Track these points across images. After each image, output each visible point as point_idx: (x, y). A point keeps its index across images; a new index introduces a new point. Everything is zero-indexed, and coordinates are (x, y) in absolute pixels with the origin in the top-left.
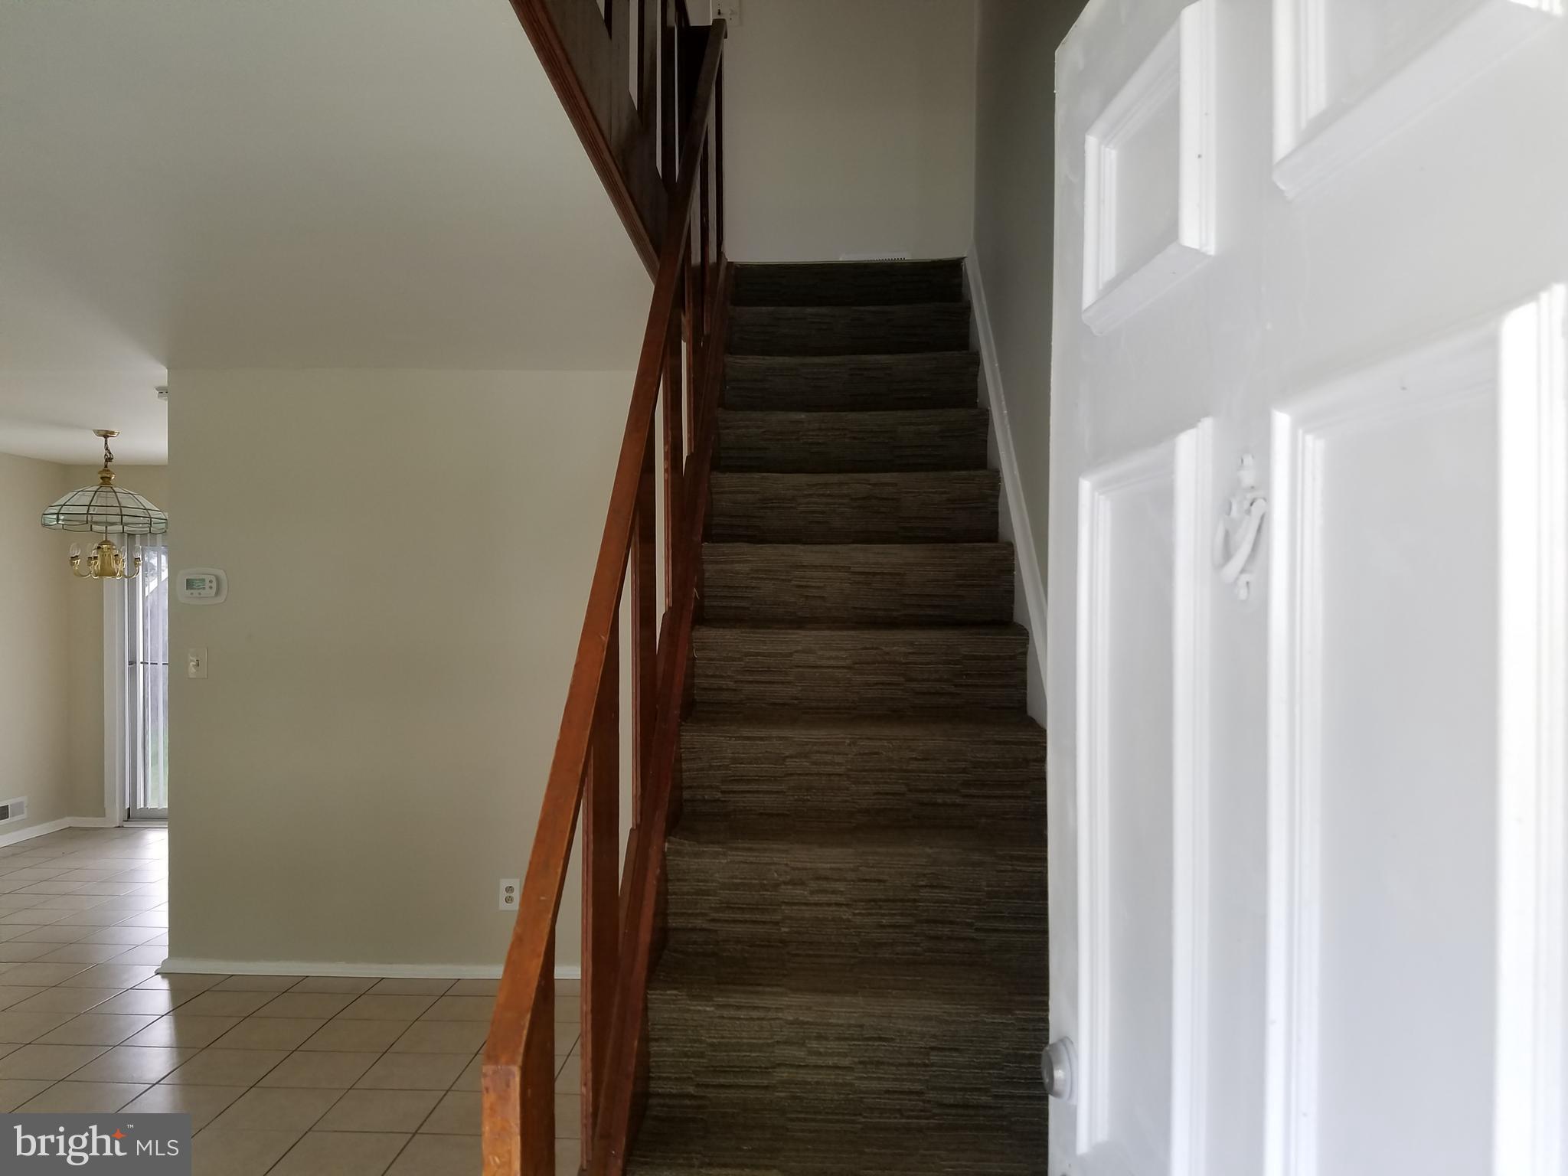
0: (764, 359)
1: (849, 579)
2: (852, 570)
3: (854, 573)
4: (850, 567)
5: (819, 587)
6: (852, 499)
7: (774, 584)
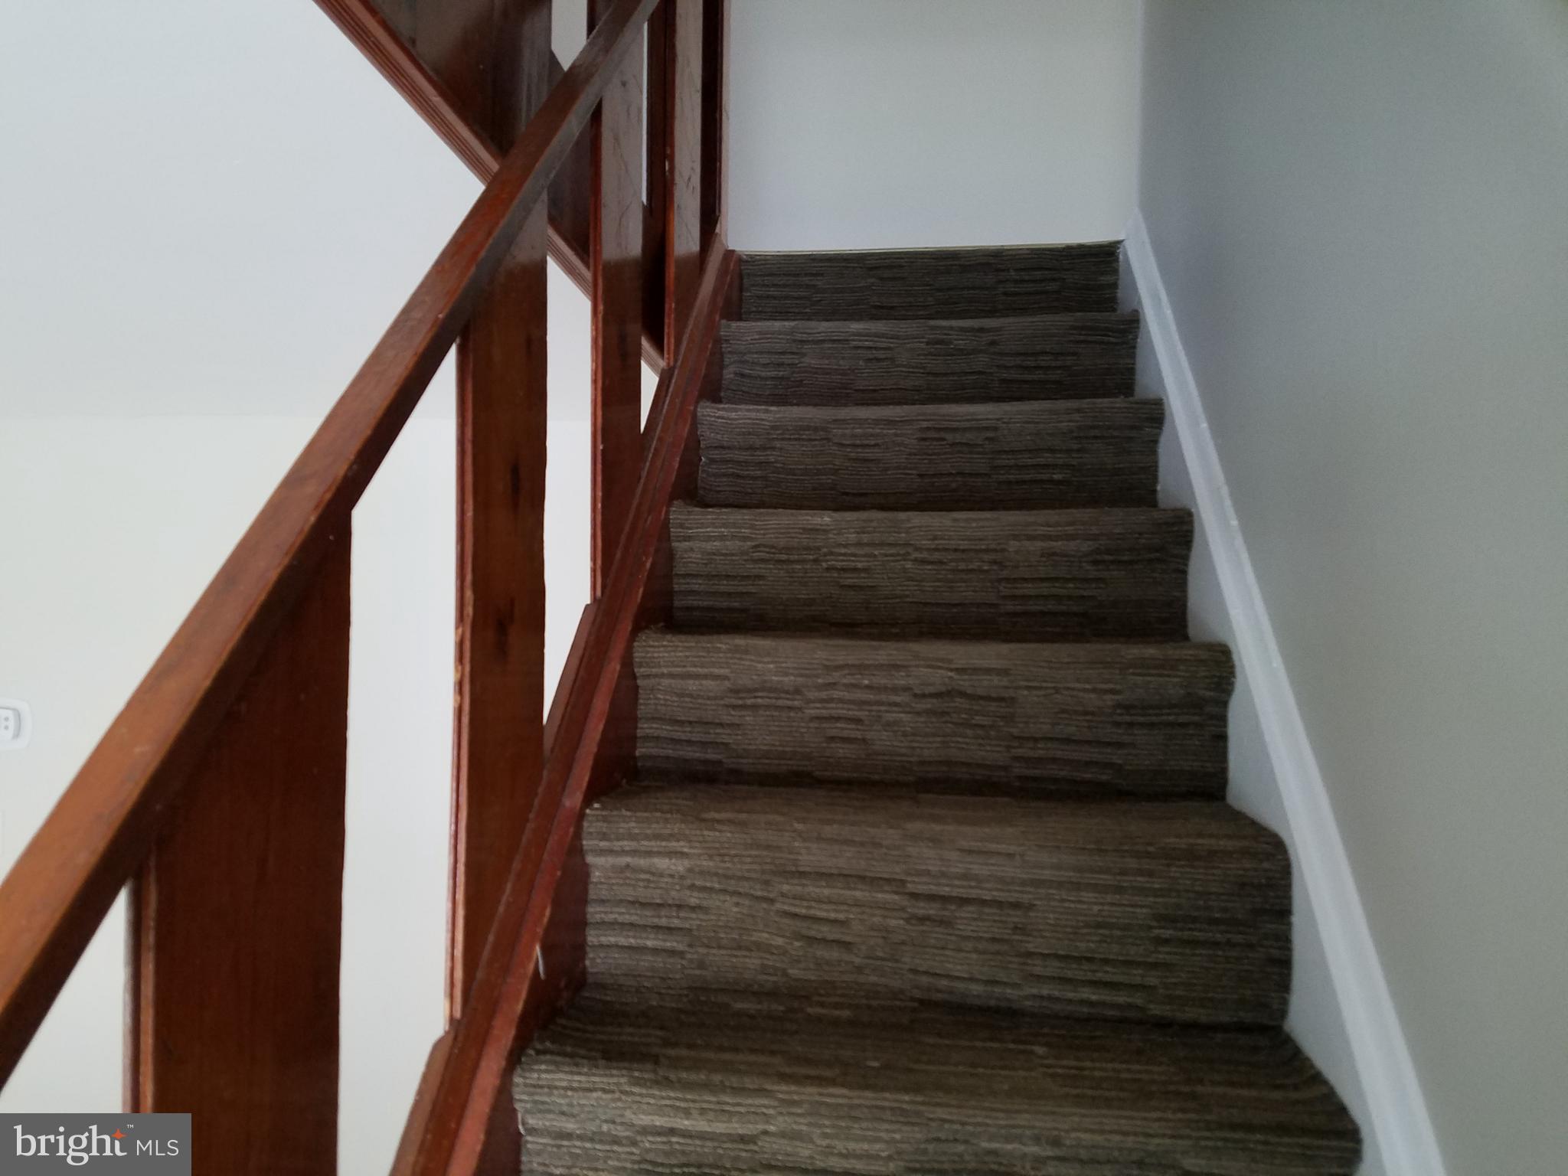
0: (767, 411)
1: (903, 909)
2: (910, 887)
3: (914, 896)
4: (903, 882)
5: (835, 921)
6: (915, 695)
7: (737, 904)
